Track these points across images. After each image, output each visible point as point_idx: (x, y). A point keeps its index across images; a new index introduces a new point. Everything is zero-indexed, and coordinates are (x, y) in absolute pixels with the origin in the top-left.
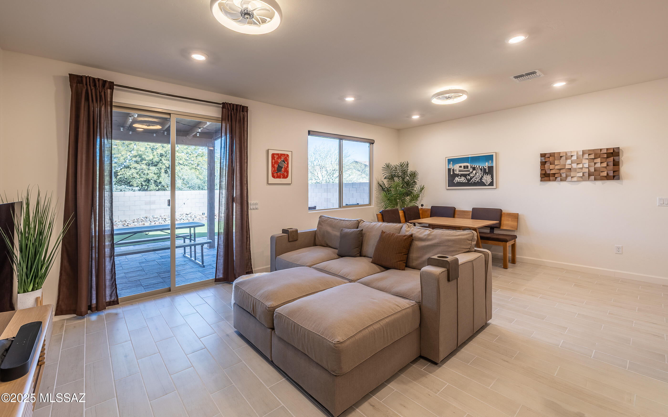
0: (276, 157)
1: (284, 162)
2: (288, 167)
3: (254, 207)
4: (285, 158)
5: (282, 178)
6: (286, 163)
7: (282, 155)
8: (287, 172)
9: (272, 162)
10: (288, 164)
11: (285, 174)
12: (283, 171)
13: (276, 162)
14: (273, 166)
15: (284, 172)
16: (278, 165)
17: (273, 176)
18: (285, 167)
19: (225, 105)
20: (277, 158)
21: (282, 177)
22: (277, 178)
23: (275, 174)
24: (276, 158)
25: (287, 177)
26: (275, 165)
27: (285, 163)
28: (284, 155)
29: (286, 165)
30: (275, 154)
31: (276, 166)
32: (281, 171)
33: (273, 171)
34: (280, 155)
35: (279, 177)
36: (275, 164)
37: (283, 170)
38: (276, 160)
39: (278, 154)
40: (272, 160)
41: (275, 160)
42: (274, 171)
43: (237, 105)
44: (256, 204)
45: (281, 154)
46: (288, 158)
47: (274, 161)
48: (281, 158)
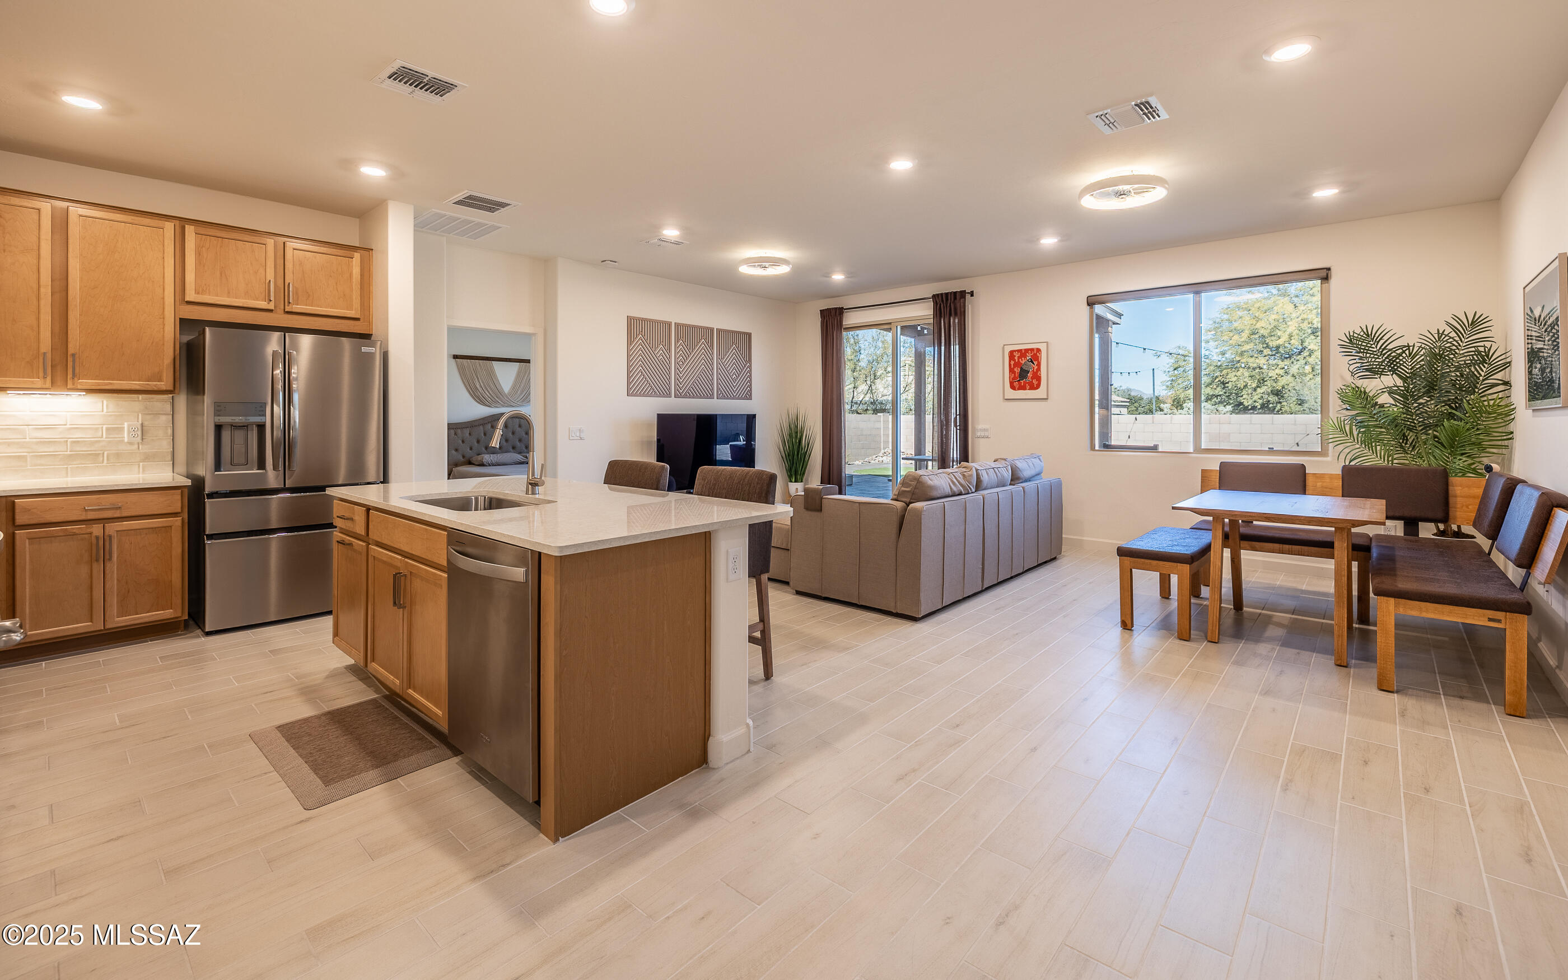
0: (1017, 355)
1: (1032, 362)
2: (1039, 369)
3: (982, 434)
4: (1035, 355)
5: (1029, 389)
6: (1036, 363)
7: (1027, 350)
8: (1039, 379)
9: (1010, 365)
10: (1039, 365)
11: (1035, 382)
12: (1030, 378)
13: (1017, 364)
14: (1011, 370)
15: (1032, 378)
16: (1021, 368)
17: (1013, 387)
18: (1033, 370)
19: (935, 297)
20: (1019, 358)
21: (1028, 387)
22: (1019, 389)
23: (1016, 384)
24: (1016, 358)
25: (1038, 386)
26: (1015, 370)
27: (1034, 364)
28: (1032, 350)
29: (1036, 368)
30: (1015, 351)
31: (1017, 370)
32: (1026, 377)
33: (1011, 379)
34: (1023, 352)
35: (1022, 388)
36: (1014, 367)
37: (1030, 375)
38: (1017, 361)
39: (1019, 351)
40: (1010, 361)
41: (1015, 360)
42: (1013, 379)
43: (947, 294)
44: (985, 430)
45: (1025, 350)
46: (1039, 354)
47: (1012, 363)
48: (1025, 357)
